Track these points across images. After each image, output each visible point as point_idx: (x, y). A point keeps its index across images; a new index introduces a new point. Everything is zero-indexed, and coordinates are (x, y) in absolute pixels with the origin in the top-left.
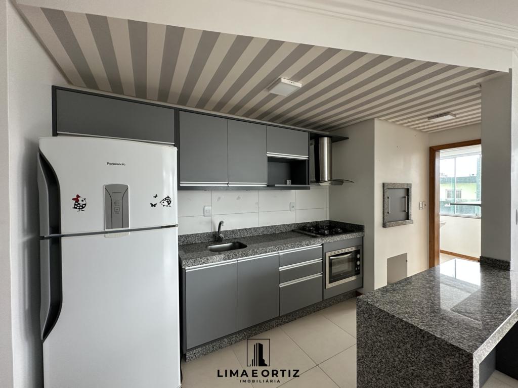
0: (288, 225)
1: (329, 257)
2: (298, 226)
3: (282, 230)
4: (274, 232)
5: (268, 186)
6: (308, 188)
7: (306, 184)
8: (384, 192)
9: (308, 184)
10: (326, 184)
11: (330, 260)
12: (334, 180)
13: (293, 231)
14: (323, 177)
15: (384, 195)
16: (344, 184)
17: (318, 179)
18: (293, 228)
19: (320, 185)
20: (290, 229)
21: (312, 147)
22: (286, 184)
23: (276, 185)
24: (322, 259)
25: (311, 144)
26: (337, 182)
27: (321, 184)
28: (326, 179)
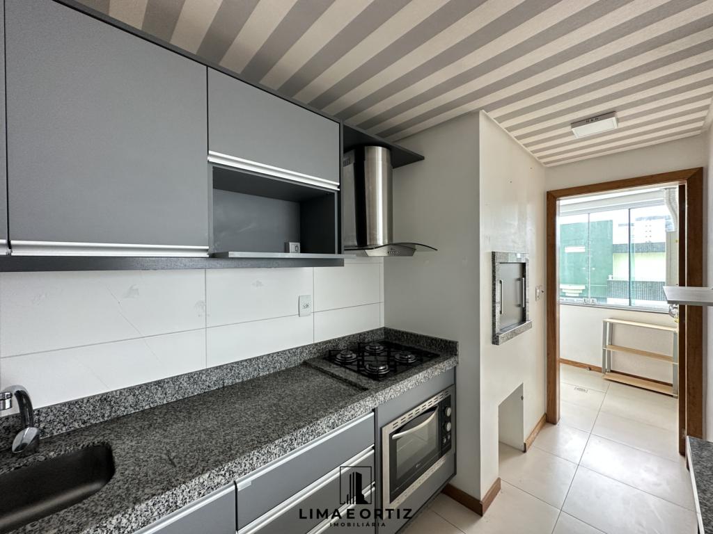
0: (293, 352)
1: (391, 435)
2: (318, 350)
3: (278, 365)
4: (255, 374)
5: (213, 256)
6: (339, 263)
7: (334, 253)
8: (494, 271)
9: (340, 252)
10: (379, 253)
11: (393, 443)
12: (395, 244)
13: (305, 364)
14: (374, 238)
15: (494, 277)
16: (416, 253)
17: (363, 241)
18: (306, 356)
19: (367, 256)
20: (298, 360)
21: (349, 169)
22: (287, 250)
23: (232, 254)
24: (374, 448)
25: (346, 164)
26: (402, 248)
27: (369, 252)
28: (380, 242)
